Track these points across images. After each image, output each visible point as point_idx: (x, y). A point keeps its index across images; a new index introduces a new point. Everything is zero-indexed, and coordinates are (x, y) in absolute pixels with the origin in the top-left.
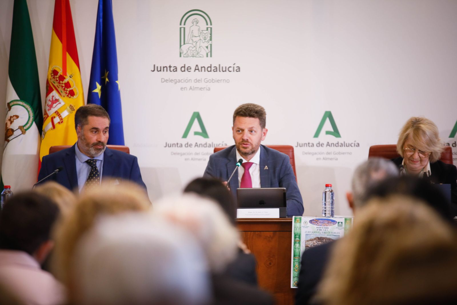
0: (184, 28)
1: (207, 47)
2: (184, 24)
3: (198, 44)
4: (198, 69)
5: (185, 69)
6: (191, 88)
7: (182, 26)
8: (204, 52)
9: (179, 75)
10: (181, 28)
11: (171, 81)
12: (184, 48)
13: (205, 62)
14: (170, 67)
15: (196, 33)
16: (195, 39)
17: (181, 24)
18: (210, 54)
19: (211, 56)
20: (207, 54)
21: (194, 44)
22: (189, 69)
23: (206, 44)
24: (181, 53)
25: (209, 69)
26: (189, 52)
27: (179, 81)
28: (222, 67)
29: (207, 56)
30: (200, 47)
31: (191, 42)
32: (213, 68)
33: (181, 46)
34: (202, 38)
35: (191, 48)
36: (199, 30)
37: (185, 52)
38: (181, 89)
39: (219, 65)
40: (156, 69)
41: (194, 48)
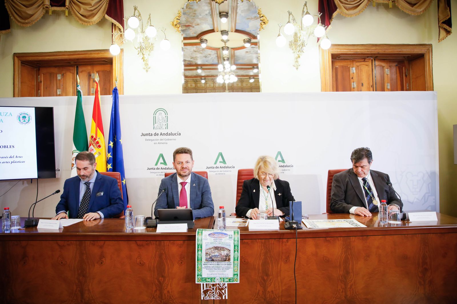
0: (155, 117)
1: (166, 125)
2: (156, 115)
3: (162, 123)
4: (162, 135)
6: (159, 143)
7: (155, 115)
8: (164, 127)
9: (153, 137)
10: (154, 117)
11: (150, 140)
12: (156, 125)
13: (165, 131)
14: (149, 134)
15: (161, 118)
16: (160, 121)
17: (154, 115)
18: (167, 128)
19: (167, 129)
20: (166, 128)
21: (160, 123)
22: (158, 134)
23: (165, 123)
24: (154, 128)
25: (167, 134)
26: (158, 127)
27: (153, 140)
28: (173, 134)
29: (166, 129)
30: (162, 125)
31: (158, 122)
32: (168, 134)
33: (154, 124)
34: (163, 121)
35: (158, 125)
36: (162, 117)
37: (156, 127)
38: (154, 143)
39: (171, 133)
40: (143, 135)
41: (160, 125)
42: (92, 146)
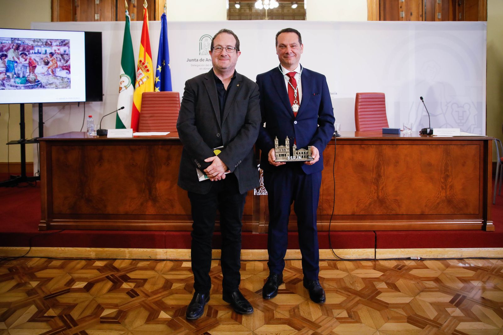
3: (207, 49)
4: (208, 60)
5: (202, 60)
6: (204, 69)
9: (199, 63)
10: (200, 43)
11: (195, 65)
14: (195, 59)
15: (206, 44)
16: (206, 47)
17: (200, 41)
21: (206, 49)
22: (203, 60)
24: (200, 54)
26: (203, 53)
27: (199, 66)
31: (204, 48)
33: (200, 50)
34: (209, 47)
35: (204, 51)
36: (208, 43)
38: (200, 69)
40: (189, 60)
41: (206, 51)
42: (140, 70)
